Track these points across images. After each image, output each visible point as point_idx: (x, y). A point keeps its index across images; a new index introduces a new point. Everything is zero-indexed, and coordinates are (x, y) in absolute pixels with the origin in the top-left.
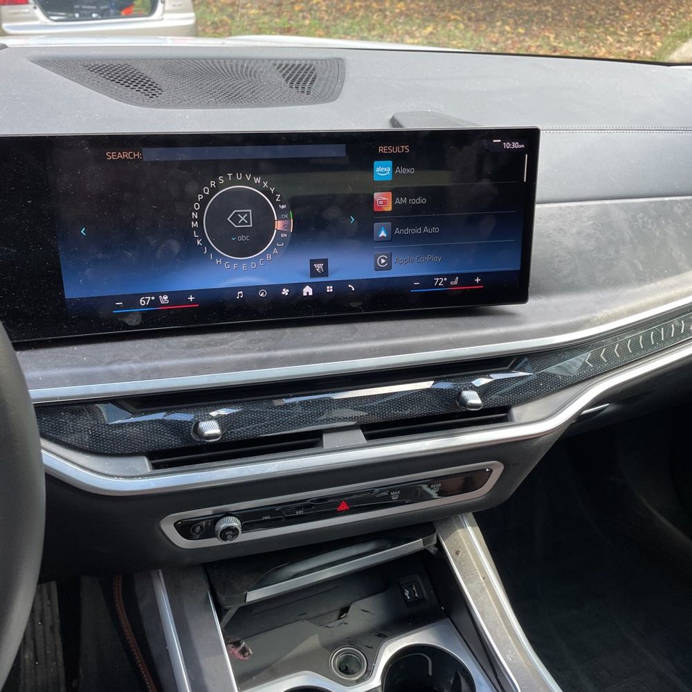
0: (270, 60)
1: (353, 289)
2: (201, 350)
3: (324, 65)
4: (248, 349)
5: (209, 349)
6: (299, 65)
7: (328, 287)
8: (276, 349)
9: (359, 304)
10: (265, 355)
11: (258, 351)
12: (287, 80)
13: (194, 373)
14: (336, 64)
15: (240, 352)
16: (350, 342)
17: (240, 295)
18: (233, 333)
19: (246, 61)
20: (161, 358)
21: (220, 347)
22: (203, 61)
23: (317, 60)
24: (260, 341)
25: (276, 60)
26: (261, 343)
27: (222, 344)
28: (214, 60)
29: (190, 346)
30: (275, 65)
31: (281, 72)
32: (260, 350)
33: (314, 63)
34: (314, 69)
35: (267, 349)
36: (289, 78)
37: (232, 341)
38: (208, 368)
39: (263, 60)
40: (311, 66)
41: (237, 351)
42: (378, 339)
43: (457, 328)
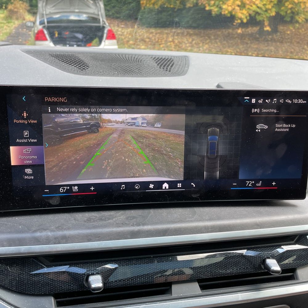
0: (149, 56)
1: (194, 186)
2: (95, 224)
3: (178, 59)
4: (126, 224)
5: (101, 223)
6: (165, 58)
7: (178, 184)
8: (144, 224)
9: (198, 195)
10: (136, 228)
11: (132, 225)
12: (158, 65)
13: (89, 240)
14: (184, 58)
15: (120, 226)
16: (192, 221)
17: (123, 187)
18: (117, 211)
19: (137, 56)
20: (69, 229)
21: (108, 222)
22: (114, 55)
23: (174, 57)
24: (134, 217)
25: (153, 56)
26: (135, 220)
27: (109, 219)
28: (120, 55)
29: (89, 220)
30: (152, 58)
31: (155, 61)
32: (133, 225)
33: (173, 58)
34: (173, 60)
35: (138, 225)
36: (159, 64)
37: (116, 217)
38: (99, 237)
39: (146, 56)
40: (171, 59)
41: (118, 225)
42: (210, 219)
43: (261, 214)
